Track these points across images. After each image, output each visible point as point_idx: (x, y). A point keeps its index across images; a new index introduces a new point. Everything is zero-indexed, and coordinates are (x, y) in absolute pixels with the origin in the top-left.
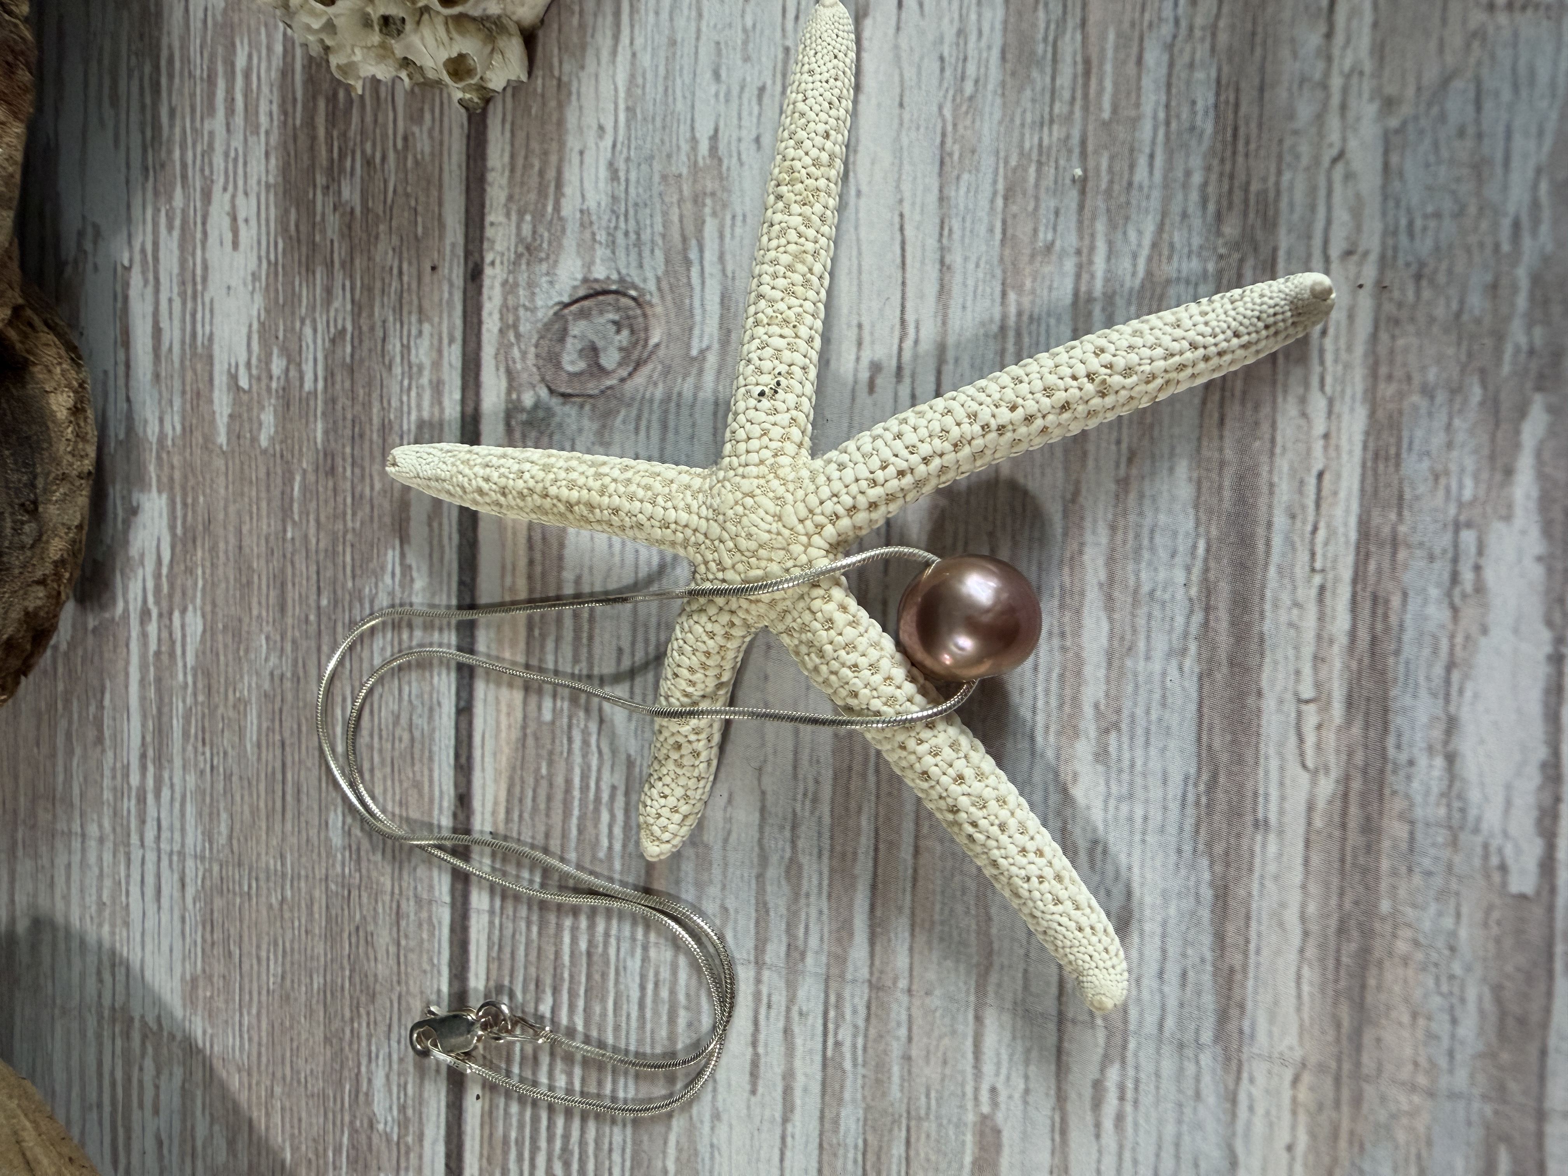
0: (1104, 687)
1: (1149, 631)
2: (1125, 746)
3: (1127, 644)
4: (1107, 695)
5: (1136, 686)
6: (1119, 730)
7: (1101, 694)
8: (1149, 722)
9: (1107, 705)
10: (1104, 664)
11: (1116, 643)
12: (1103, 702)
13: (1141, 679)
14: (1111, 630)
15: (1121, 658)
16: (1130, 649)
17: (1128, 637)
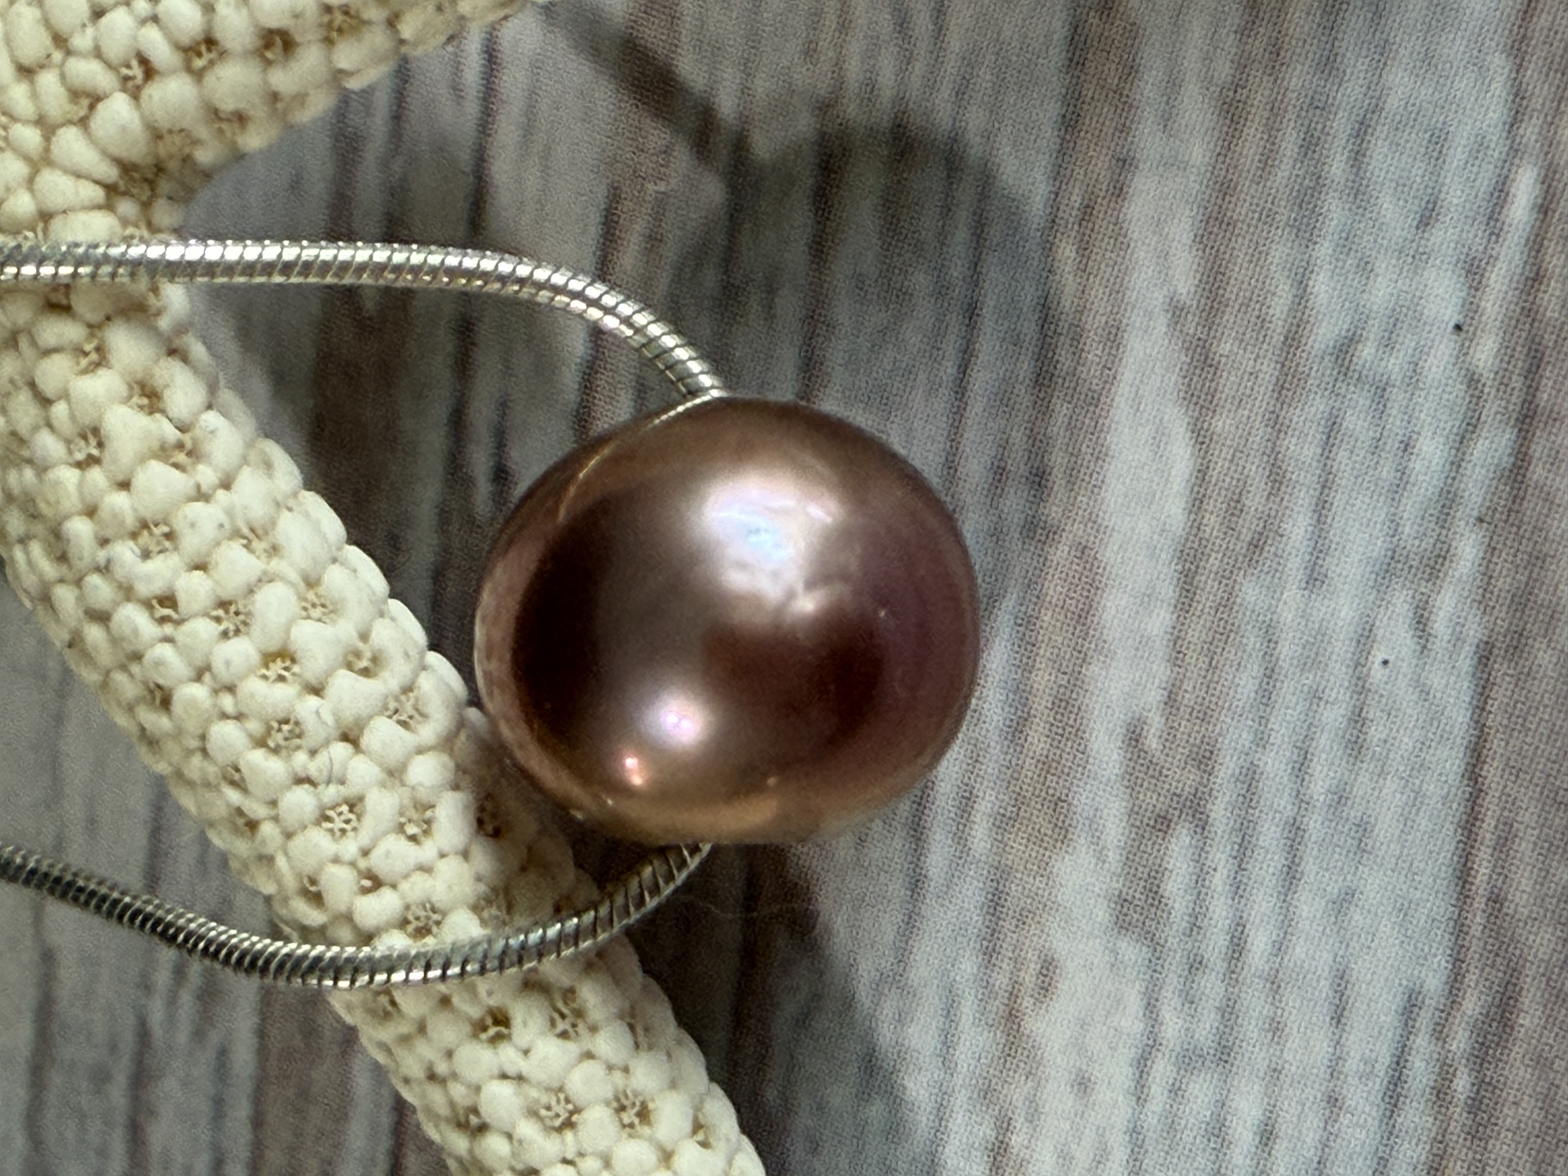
0: (1161, 671)
1: (1326, 485)
2: (1219, 881)
3: (1247, 527)
4: (1171, 701)
5: (1270, 674)
6: (1202, 825)
7: (1154, 696)
8: (1301, 800)
9: (1170, 735)
10: (1168, 591)
11: (1212, 521)
12: (1156, 723)
13: (1286, 651)
14: (1202, 474)
15: (1226, 576)
16: (1256, 545)
17: (1255, 501)
